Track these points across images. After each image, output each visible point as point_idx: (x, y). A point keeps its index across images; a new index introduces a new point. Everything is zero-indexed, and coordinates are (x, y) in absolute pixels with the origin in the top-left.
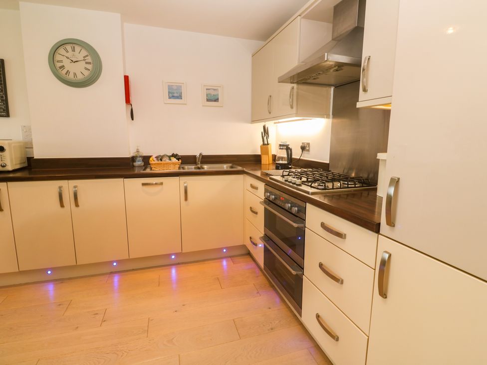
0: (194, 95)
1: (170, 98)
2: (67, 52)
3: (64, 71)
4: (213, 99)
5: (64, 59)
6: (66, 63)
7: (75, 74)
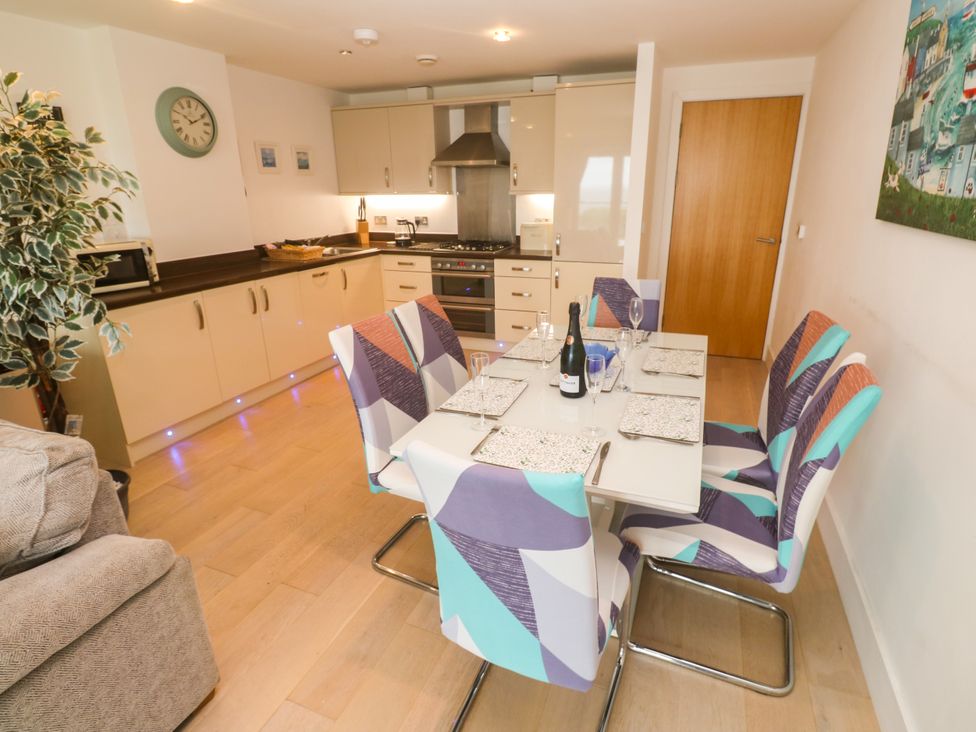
0: (286, 159)
1: (264, 165)
2: (183, 108)
3: (183, 136)
4: (304, 165)
5: (180, 118)
6: (184, 124)
7: (194, 140)
